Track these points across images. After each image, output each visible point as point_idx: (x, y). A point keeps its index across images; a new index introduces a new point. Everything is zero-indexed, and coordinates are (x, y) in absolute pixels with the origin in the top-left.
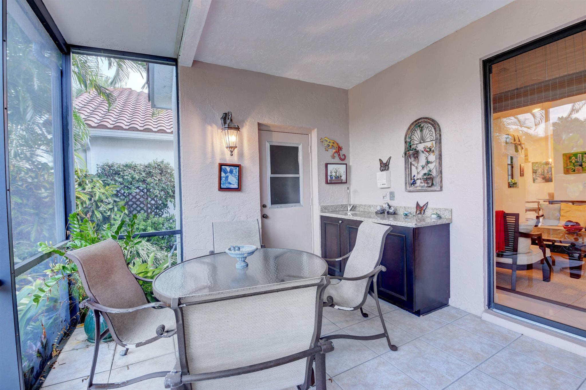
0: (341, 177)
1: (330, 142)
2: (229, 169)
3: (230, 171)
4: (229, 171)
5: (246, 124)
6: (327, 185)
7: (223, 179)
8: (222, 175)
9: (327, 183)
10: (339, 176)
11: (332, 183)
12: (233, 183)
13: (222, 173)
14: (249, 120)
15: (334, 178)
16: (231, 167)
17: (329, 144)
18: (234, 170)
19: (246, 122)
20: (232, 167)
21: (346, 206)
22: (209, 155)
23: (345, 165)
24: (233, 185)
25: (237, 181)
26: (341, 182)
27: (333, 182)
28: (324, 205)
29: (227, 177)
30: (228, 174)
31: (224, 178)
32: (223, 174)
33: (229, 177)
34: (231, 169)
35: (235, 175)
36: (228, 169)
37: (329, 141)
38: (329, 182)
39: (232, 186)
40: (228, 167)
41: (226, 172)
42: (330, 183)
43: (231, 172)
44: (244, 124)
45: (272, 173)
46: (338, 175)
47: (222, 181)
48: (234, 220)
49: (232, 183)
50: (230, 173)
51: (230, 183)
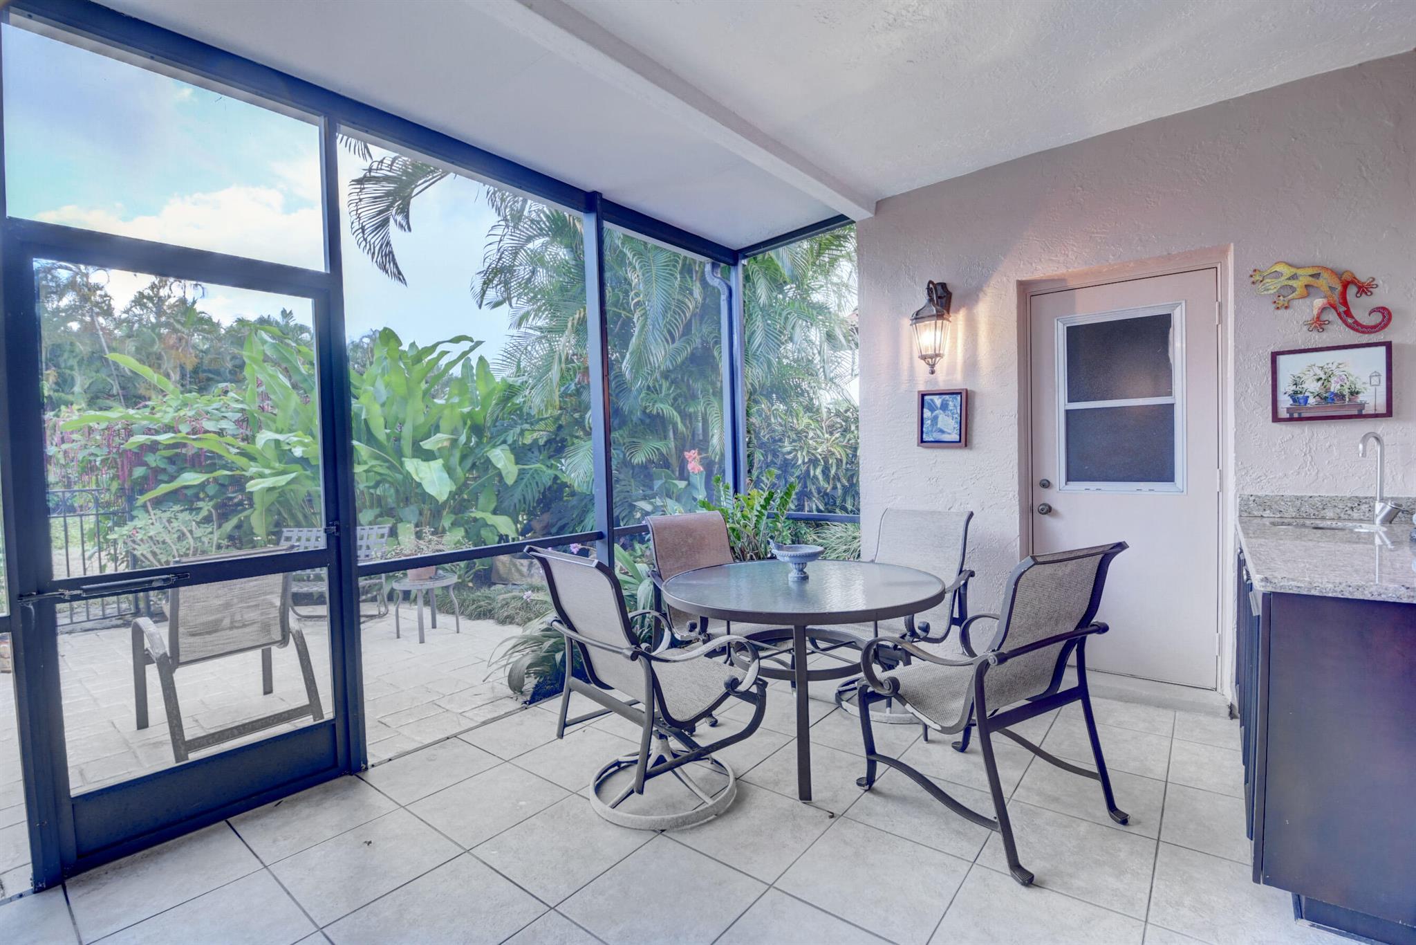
0: (1354, 393)
1: (1294, 277)
2: (940, 401)
3: (942, 405)
4: (939, 406)
5: (986, 294)
6: (1277, 425)
7: (927, 423)
8: (925, 416)
9: (1276, 418)
10: (1346, 392)
11: (1300, 419)
12: (949, 431)
13: (925, 410)
14: (993, 282)
15: (1312, 401)
16: (944, 396)
17: (1292, 283)
18: (950, 403)
19: (984, 288)
20: (947, 397)
21: (1360, 504)
22: (905, 375)
23: (1383, 349)
24: (949, 434)
25: (957, 426)
26: (1356, 413)
27: (1304, 415)
28: (1259, 494)
29: (935, 419)
30: (937, 412)
31: (929, 422)
32: (927, 413)
33: (940, 419)
34: (943, 400)
35: (953, 414)
36: (938, 401)
37: (1287, 271)
38: (1283, 414)
39: (946, 437)
40: (937, 397)
41: (932, 409)
42: (1291, 419)
43: (944, 407)
44: (981, 295)
45: (1069, 401)
46: (1334, 387)
47: (925, 426)
48: (952, 510)
49: (945, 430)
50: (941, 409)
51: (942, 431)
